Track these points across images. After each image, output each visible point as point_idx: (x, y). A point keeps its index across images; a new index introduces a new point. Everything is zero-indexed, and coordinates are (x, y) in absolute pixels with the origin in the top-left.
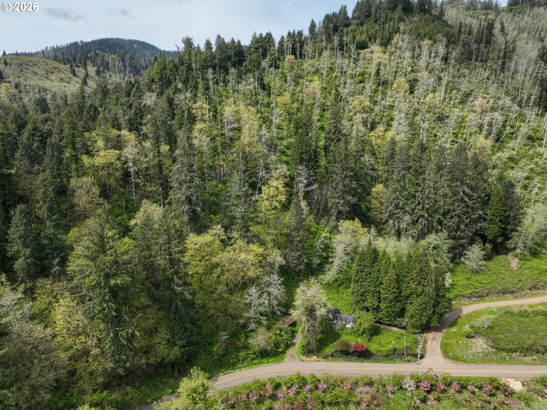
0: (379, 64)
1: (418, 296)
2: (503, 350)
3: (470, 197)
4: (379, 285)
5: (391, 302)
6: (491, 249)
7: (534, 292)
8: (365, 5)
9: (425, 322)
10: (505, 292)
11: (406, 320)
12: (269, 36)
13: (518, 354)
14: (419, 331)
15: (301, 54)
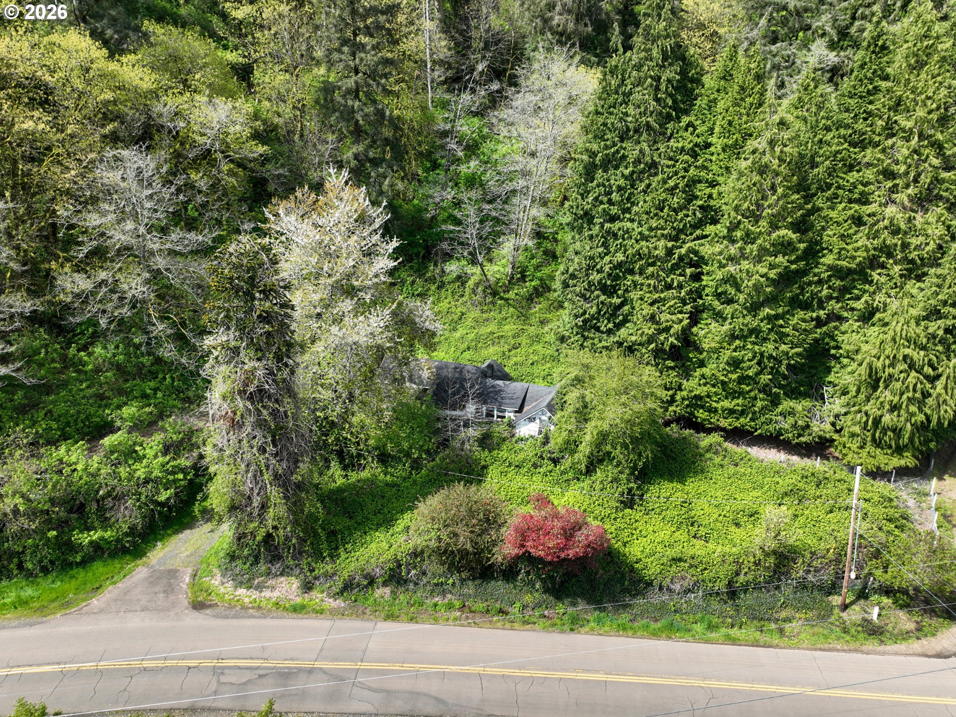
4: (699, 224)
5: (754, 308)
11: (837, 405)
14: (908, 460)
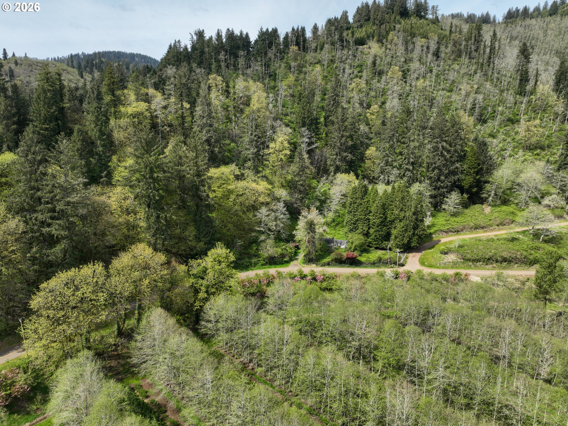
0: (375, 56)
1: (401, 221)
2: (469, 260)
3: (448, 151)
4: (369, 213)
5: (378, 227)
6: (468, 198)
7: (501, 227)
8: (364, 10)
9: (406, 242)
10: (477, 227)
11: (392, 242)
12: (275, 31)
13: (481, 263)
15: (304, 47)
